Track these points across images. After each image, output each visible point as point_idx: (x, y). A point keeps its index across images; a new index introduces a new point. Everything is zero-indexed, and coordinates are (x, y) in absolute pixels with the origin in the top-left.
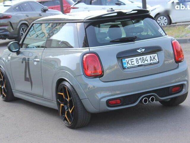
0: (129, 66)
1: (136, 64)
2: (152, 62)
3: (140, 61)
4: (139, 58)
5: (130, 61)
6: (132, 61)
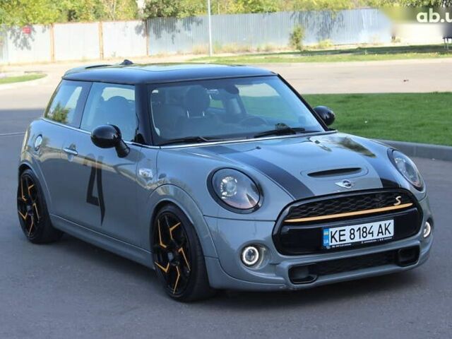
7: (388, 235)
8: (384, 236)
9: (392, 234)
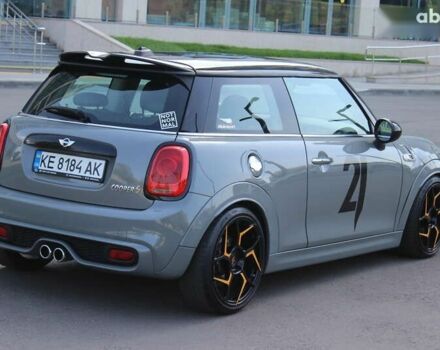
0: (43, 167)
1: (56, 169)
2: (88, 174)
3: (65, 164)
4: (66, 157)
5: (48, 159)
6: (52, 159)
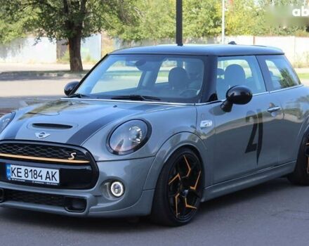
7: (54, 181)
8: (51, 181)
9: (58, 182)
